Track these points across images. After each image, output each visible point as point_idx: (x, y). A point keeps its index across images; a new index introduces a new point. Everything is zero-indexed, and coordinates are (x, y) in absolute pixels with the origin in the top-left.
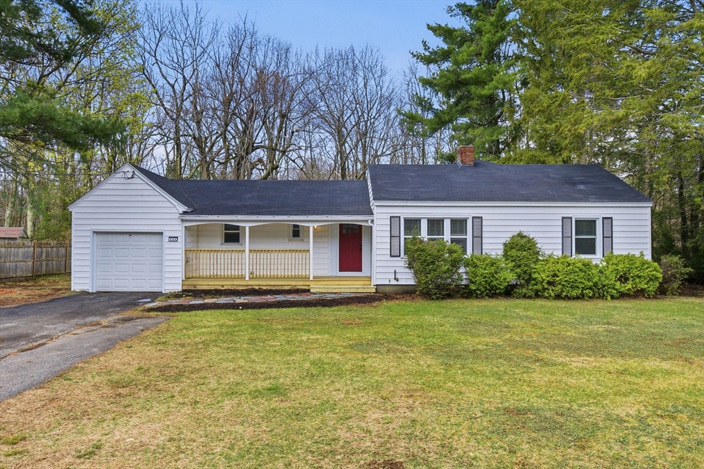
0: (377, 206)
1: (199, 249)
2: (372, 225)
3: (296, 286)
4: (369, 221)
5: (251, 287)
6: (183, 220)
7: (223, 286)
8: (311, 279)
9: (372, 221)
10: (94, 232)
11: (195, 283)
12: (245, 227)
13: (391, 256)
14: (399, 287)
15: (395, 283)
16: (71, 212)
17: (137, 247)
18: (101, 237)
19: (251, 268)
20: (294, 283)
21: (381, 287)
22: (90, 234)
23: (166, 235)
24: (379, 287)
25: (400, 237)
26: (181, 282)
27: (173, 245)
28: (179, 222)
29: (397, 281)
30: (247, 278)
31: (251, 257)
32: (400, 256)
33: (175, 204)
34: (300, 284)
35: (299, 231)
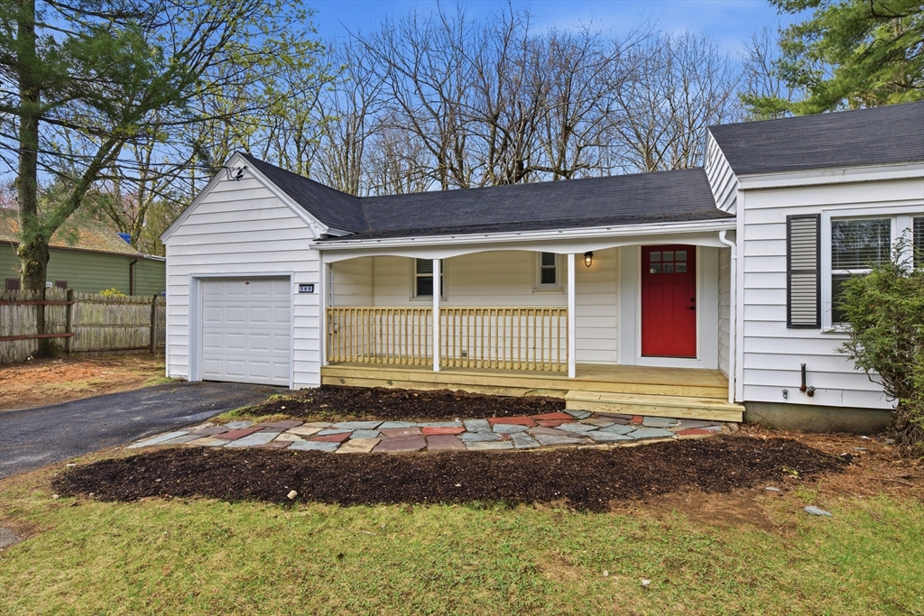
0: (746, 190)
1: (374, 308)
2: (730, 243)
3: (535, 390)
4: (722, 235)
5: (442, 388)
6: (322, 252)
7: (390, 382)
8: (572, 375)
9: (732, 234)
10: (194, 278)
11: (341, 373)
12: (431, 261)
13: (790, 325)
14: (815, 414)
15: (803, 399)
16: (164, 245)
17: (257, 304)
18: (208, 287)
19: (465, 343)
20: (532, 384)
21: (758, 409)
22: (188, 281)
23: (297, 279)
24: (751, 407)
25: (818, 272)
26: (319, 371)
27: (307, 299)
28: (315, 255)
29: (811, 394)
30: (436, 368)
31: (444, 323)
32: (818, 325)
33: (309, 221)
34: (544, 388)
35: (554, 269)
